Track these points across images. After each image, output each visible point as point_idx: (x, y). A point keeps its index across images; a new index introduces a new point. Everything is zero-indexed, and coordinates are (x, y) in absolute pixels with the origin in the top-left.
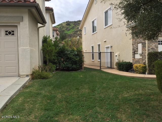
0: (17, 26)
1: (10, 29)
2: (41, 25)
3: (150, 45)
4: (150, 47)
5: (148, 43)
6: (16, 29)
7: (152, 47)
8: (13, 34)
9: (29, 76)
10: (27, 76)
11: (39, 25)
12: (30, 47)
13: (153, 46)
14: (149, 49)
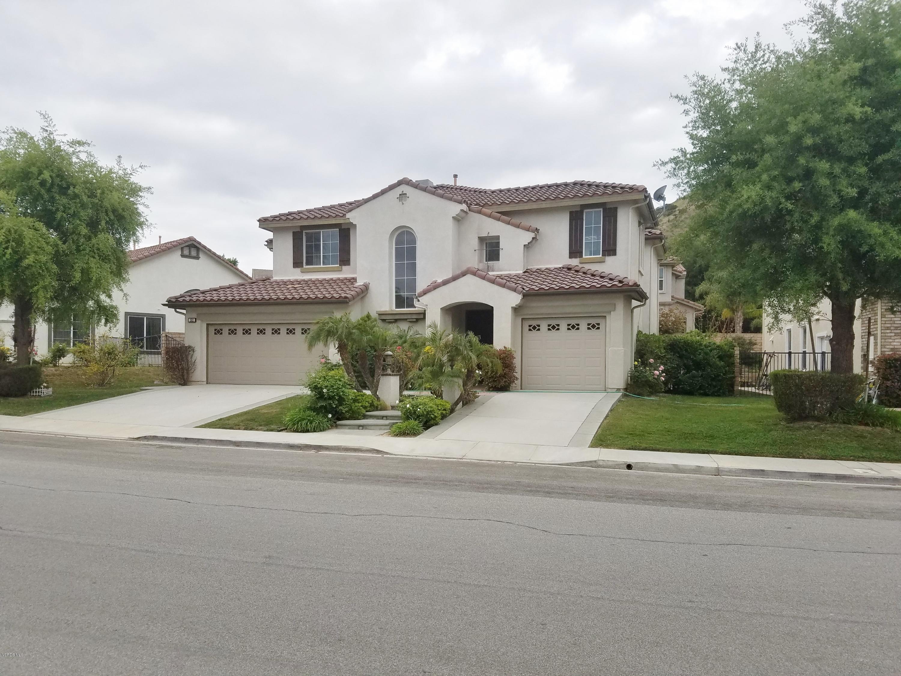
0: (606, 316)
1: (593, 321)
2: (639, 303)
3: (887, 341)
4: (888, 347)
5: (883, 337)
6: (603, 320)
7: (892, 347)
8: (598, 328)
9: (621, 390)
10: (618, 390)
11: (635, 303)
12: (623, 348)
13: (895, 344)
14: (883, 350)
